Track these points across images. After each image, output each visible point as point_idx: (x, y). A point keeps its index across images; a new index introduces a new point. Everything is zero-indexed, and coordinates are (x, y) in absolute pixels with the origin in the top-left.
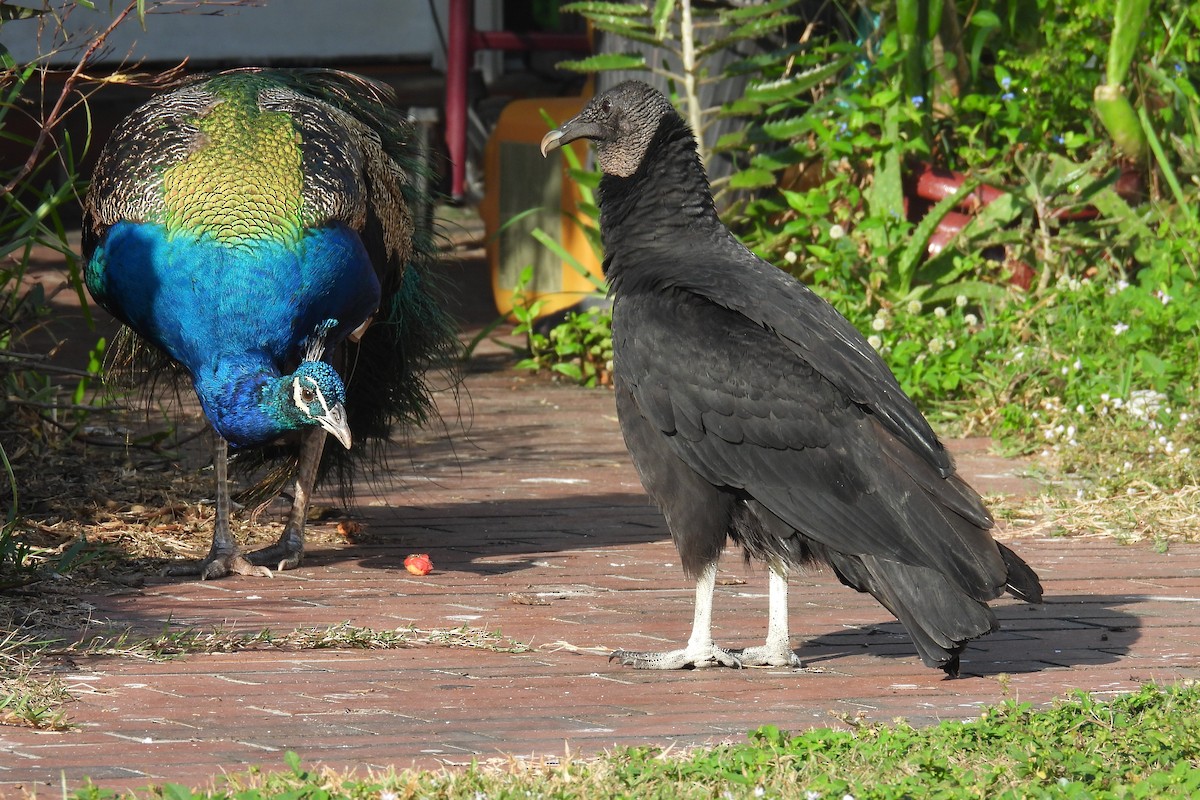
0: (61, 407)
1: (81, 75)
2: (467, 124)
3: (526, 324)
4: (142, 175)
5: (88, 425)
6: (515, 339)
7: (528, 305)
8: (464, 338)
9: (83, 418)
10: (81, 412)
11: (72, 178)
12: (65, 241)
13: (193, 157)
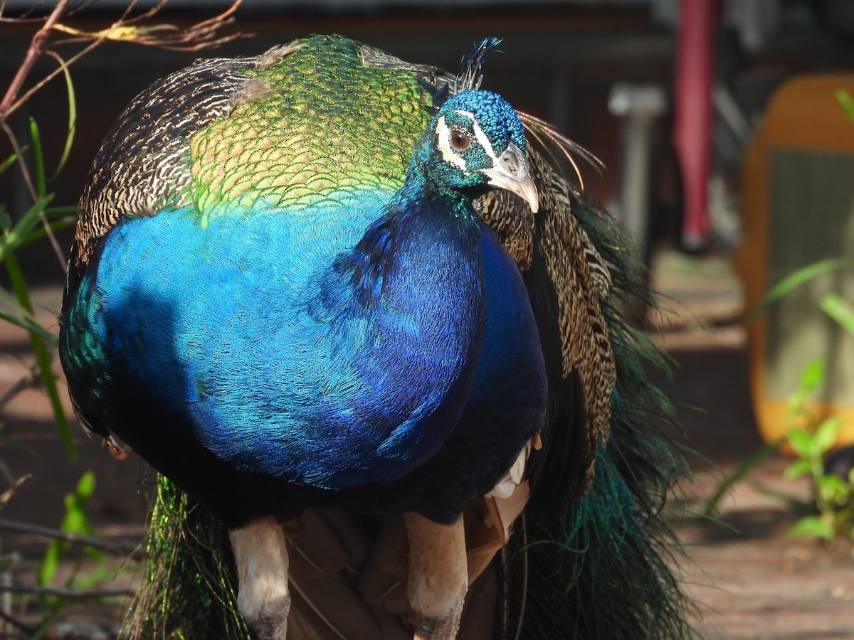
0: (17, 590)
1: (60, 27)
2: (713, 118)
3: (808, 459)
4: (155, 147)
5: (63, 620)
6: (791, 484)
7: (814, 426)
8: (702, 485)
9: (55, 609)
10: (52, 599)
11: (42, 201)
12: (28, 307)
13: (240, 110)
